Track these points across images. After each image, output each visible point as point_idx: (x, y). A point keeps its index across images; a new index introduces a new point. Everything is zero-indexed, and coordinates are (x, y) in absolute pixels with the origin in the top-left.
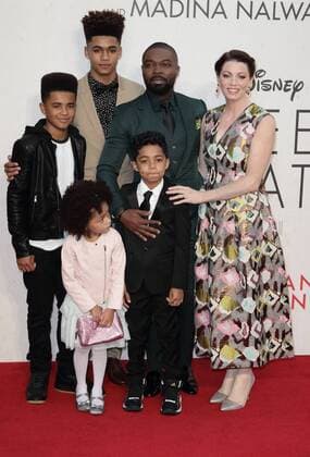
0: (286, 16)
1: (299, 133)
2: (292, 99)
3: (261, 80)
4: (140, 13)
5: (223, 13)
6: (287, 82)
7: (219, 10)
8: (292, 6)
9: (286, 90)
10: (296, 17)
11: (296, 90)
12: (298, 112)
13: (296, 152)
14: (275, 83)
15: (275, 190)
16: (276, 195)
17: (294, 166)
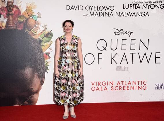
0: (128, 16)
1: (132, 45)
2: (130, 36)
3: (122, 32)
4: (92, 16)
5: (112, 15)
6: (128, 32)
7: (111, 14)
8: (130, 13)
9: (128, 34)
10: (131, 16)
11: (131, 34)
12: (131, 39)
13: (131, 50)
14: (125, 32)
15: (126, 59)
16: (126, 61)
17: (130, 53)
